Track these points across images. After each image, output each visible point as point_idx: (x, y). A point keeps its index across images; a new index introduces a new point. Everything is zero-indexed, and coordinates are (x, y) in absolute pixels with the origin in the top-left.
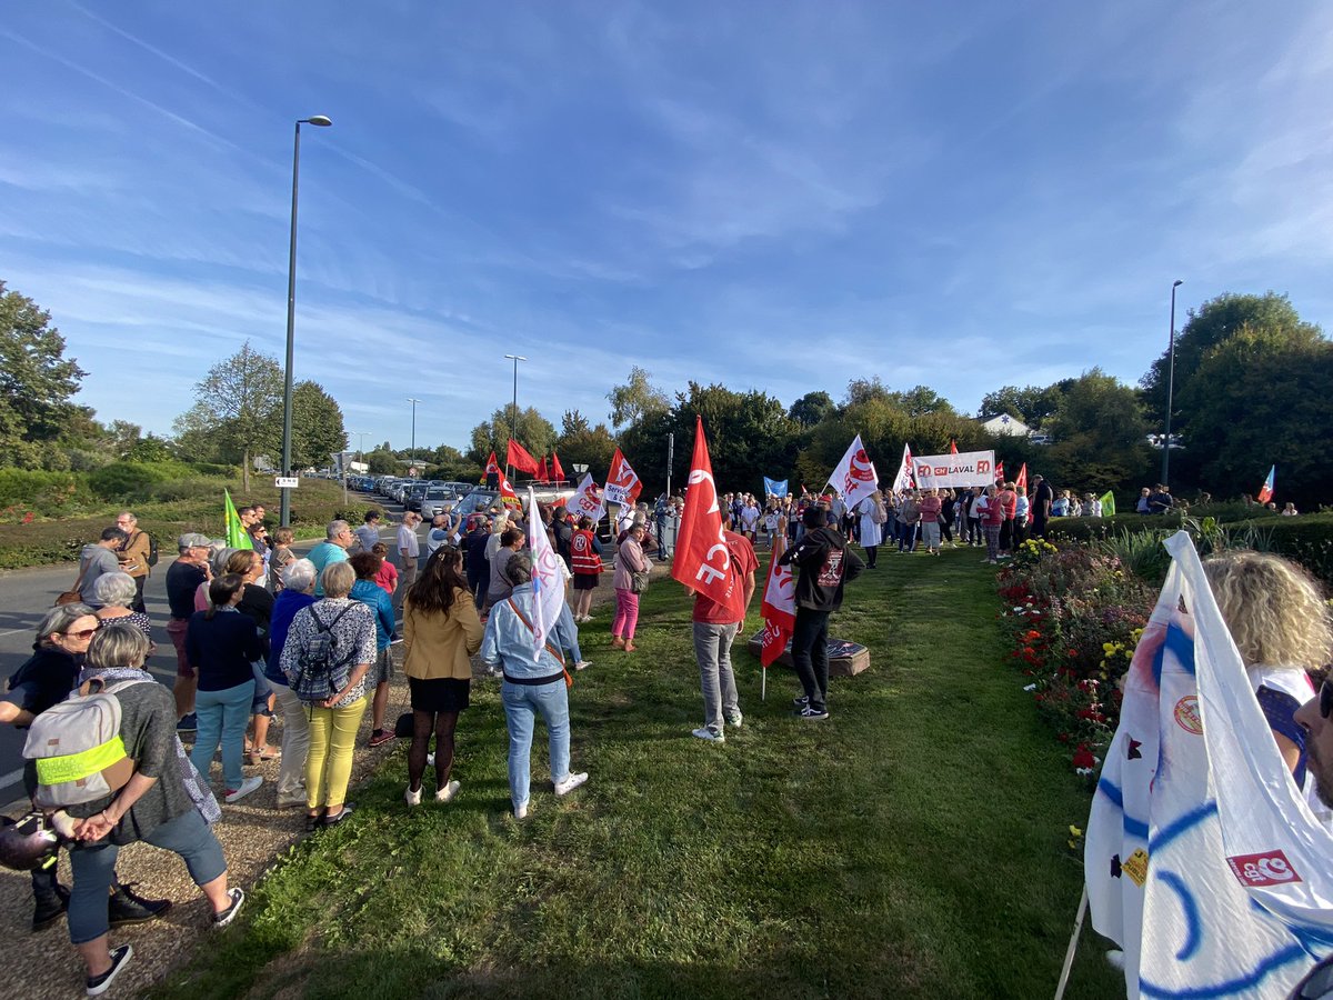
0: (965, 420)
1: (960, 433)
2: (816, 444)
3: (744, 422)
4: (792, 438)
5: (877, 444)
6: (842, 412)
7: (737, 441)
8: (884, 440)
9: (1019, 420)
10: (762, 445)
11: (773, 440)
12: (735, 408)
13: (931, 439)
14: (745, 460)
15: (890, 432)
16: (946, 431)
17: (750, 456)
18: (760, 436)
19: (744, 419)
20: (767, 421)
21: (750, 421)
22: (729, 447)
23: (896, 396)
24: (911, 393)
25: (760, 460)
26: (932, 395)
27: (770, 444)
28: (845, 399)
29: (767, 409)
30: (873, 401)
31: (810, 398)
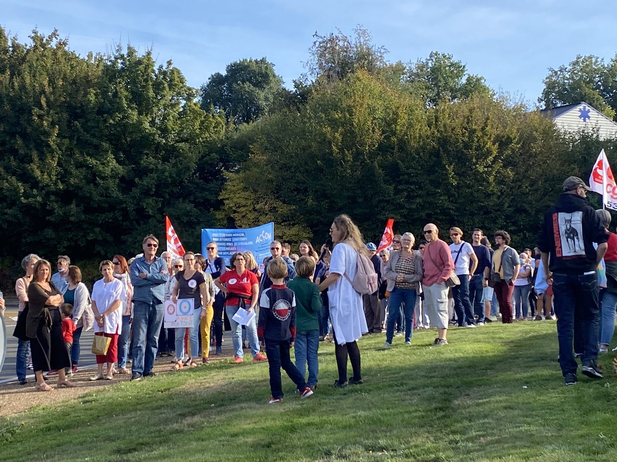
0: (519, 113)
1: (514, 134)
2: (259, 158)
3: (110, 113)
4: (210, 147)
5: (372, 155)
6: (302, 96)
7: (97, 151)
8: (384, 148)
9: (608, 116)
10: (149, 160)
11: (170, 153)
12: (87, 82)
13: (467, 146)
14: (116, 193)
15: (394, 134)
16: (491, 131)
17: (126, 184)
18: (145, 142)
19: (110, 106)
20: (158, 111)
21: (120, 109)
22: (79, 165)
23: (398, 70)
24: (421, 67)
25: (146, 193)
26: (458, 69)
27: (165, 159)
28: (306, 71)
29: (158, 87)
30: (359, 74)
31: (238, 71)
